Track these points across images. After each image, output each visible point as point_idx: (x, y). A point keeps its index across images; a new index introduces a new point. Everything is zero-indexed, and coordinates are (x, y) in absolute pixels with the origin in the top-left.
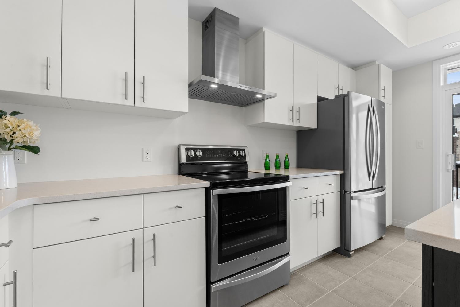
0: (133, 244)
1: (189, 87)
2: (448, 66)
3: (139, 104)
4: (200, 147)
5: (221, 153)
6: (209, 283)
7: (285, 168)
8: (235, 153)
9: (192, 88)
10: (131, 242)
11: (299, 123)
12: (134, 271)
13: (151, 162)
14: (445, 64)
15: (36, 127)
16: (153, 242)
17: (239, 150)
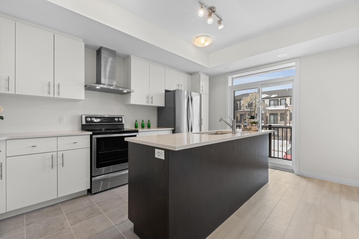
0: (52, 158)
1: (85, 87)
2: (234, 77)
3: (56, 96)
4: (99, 116)
5: (107, 119)
6: (91, 177)
7: (148, 127)
8: (115, 119)
9: (86, 88)
10: (51, 157)
11: (152, 104)
12: (52, 168)
13: (64, 124)
14: (233, 76)
15: (1, 107)
16: (62, 157)
17: (118, 118)
